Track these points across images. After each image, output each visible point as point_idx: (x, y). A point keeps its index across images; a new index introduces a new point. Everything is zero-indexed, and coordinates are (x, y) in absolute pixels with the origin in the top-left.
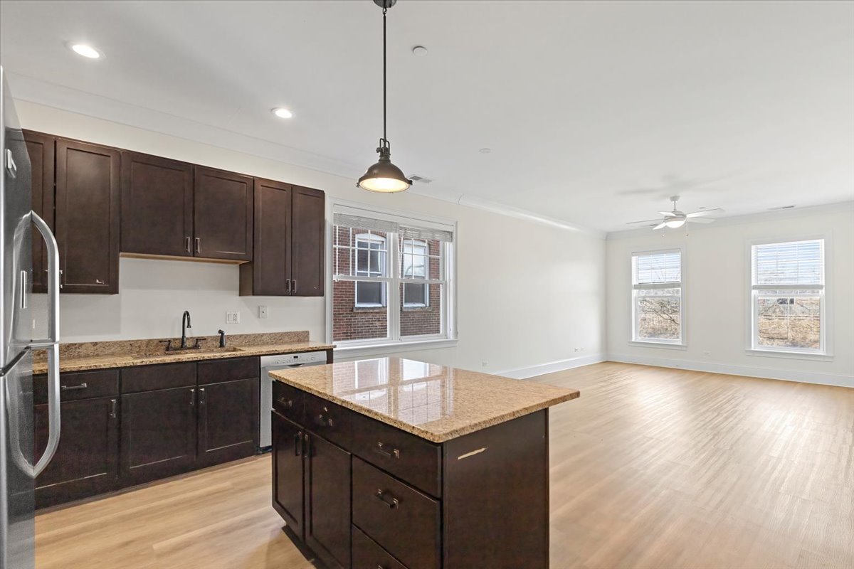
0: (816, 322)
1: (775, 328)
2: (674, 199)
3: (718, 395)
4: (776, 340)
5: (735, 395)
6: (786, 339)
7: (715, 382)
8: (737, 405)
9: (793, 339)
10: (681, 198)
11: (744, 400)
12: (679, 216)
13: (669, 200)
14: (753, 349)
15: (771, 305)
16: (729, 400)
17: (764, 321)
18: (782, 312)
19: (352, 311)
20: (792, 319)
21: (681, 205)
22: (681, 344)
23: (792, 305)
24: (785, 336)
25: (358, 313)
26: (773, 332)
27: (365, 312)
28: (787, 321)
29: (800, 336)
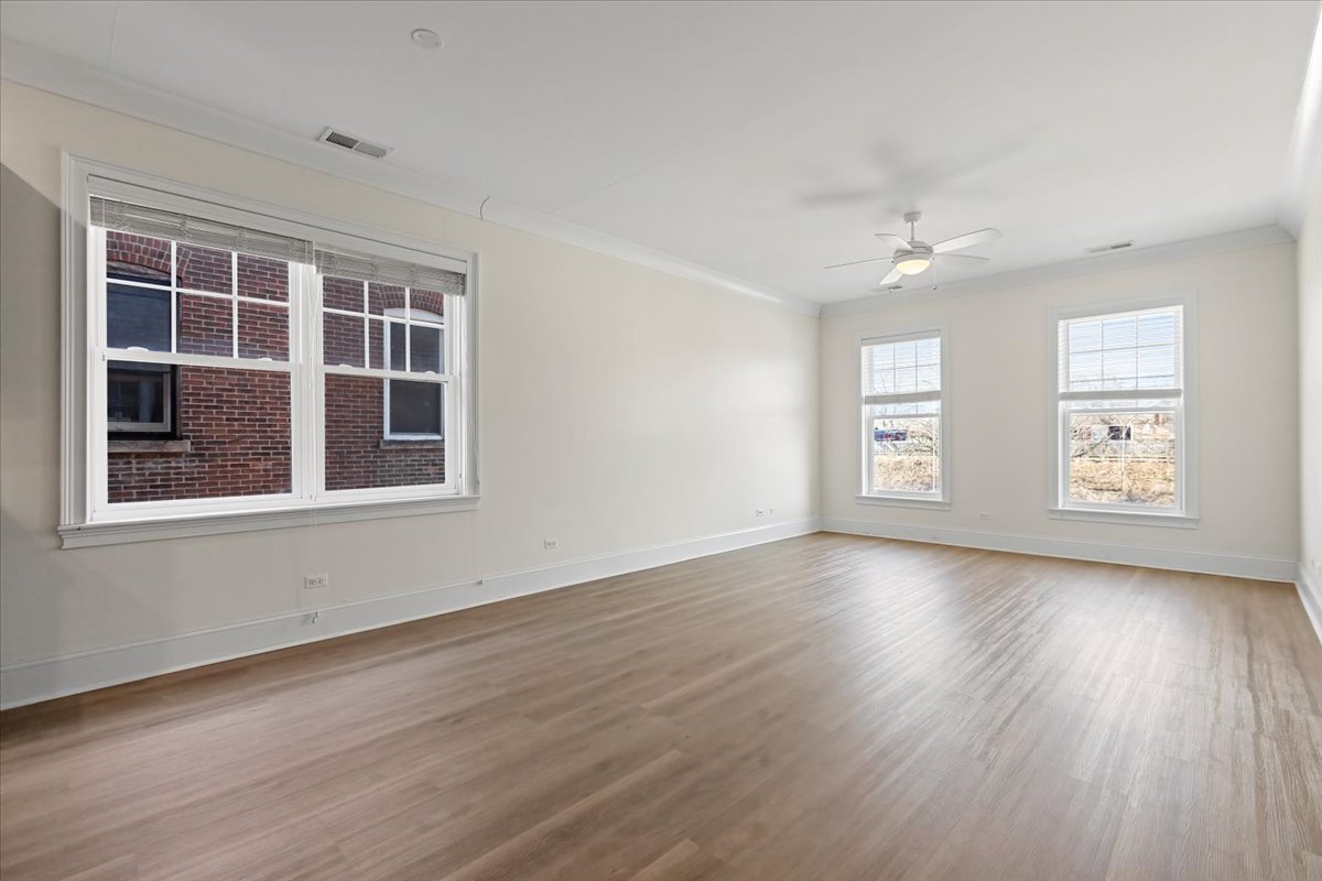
0: (1162, 465)
1: (1104, 474)
2: (911, 217)
3: (992, 597)
4: (1106, 493)
5: (1023, 597)
6: (1120, 490)
7: (993, 569)
8: (1022, 621)
9: (1130, 491)
10: (923, 216)
11: (1038, 607)
12: (919, 250)
13: (902, 221)
14: (1060, 507)
15: (1099, 441)
16: (1009, 610)
17: (1088, 464)
18: (1115, 452)
19: (378, 446)
20: (1129, 460)
21: (923, 231)
22: (940, 499)
23: (1128, 441)
24: (1118, 486)
25: (391, 451)
26: (1102, 481)
27: (404, 448)
28: (1120, 465)
29: (1139, 485)
